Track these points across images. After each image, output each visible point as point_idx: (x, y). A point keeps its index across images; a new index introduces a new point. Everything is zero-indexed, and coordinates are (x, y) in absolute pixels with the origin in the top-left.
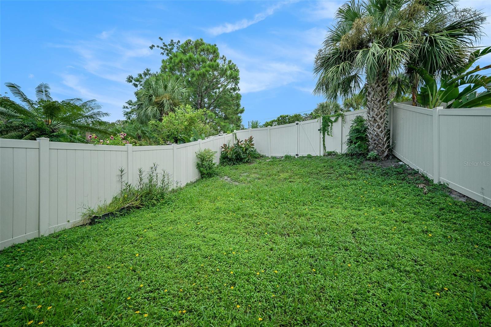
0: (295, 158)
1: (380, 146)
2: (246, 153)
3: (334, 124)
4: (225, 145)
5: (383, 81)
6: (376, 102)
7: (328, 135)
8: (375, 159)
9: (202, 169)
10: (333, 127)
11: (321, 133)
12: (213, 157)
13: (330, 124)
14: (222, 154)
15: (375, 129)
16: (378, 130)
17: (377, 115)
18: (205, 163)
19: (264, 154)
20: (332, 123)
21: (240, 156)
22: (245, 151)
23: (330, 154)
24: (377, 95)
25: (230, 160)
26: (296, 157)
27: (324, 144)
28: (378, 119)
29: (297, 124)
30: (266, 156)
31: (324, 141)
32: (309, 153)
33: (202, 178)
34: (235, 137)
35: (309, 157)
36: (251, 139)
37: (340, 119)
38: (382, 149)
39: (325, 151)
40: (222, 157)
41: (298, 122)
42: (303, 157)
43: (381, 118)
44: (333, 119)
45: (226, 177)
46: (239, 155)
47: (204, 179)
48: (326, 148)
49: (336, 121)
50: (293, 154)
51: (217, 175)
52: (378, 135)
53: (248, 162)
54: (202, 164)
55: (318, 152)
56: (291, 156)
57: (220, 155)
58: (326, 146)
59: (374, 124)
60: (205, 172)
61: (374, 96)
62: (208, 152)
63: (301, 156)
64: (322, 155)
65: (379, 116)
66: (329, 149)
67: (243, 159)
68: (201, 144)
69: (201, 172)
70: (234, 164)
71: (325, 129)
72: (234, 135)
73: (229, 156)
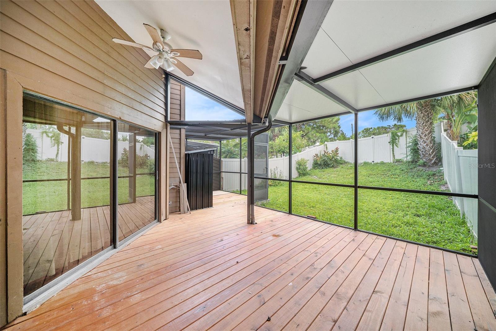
0: (371, 164)
1: (427, 156)
2: (332, 160)
3: (400, 138)
4: (317, 155)
5: (425, 109)
6: (420, 124)
7: (396, 146)
8: (424, 165)
9: (299, 170)
10: (400, 140)
11: (390, 144)
12: (307, 163)
13: (397, 138)
14: (314, 161)
15: (422, 144)
16: (424, 144)
17: (422, 133)
18: (301, 167)
19: (348, 161)
20: (399, 137)
21: (327, 163)
22: (332, 158)
23: (398, 161)
24: (421, 120)
25: (320, 165)
26: (373, 163)
27: (393, 154)
28: (423, 136)
29: (373, 138)
30: (350, 162)
31: (393, 151)
32: (382, 161)
33: (300, 176)
34: (326, 147)
35: (382, 163)
36: (337, 149)
37: (404, 134)
38: (429, 158)
39: (394, 158)
40: (314, 163)
41: (373, 136)
42: (377, 163)
43: (425, 135)
44: (399, 134)
45: (315, 176)
46: (326, 161)
47: (301, 177)
48: (395, 157)
49: (402, 135)
50: (370, 161)
51: (309, 175)
52: (424, 148)
53: (334, 167)
54: (299, 168)
55: (389, 159)
56: (368, 163)
57: (313, 161)
58: (395, 154)
59: (421, 140)
60: (301, 172)
61: (420, 121)
62: (303, 160)
63: (376, 162)
64: (392, 161)
65: (424, 134)
66: (397, 157)
67: (329, 164)
68: (299, 155)
69: (299, 172)
70: (322, 168)
71: (394, 141)
72: (326, 146)
73: (319, 163)
